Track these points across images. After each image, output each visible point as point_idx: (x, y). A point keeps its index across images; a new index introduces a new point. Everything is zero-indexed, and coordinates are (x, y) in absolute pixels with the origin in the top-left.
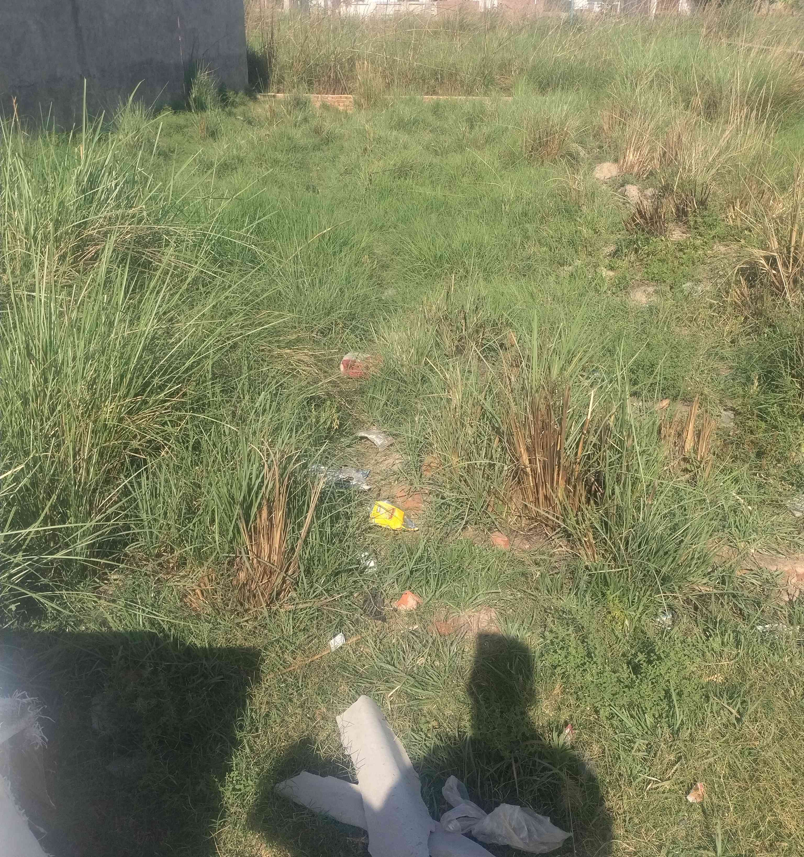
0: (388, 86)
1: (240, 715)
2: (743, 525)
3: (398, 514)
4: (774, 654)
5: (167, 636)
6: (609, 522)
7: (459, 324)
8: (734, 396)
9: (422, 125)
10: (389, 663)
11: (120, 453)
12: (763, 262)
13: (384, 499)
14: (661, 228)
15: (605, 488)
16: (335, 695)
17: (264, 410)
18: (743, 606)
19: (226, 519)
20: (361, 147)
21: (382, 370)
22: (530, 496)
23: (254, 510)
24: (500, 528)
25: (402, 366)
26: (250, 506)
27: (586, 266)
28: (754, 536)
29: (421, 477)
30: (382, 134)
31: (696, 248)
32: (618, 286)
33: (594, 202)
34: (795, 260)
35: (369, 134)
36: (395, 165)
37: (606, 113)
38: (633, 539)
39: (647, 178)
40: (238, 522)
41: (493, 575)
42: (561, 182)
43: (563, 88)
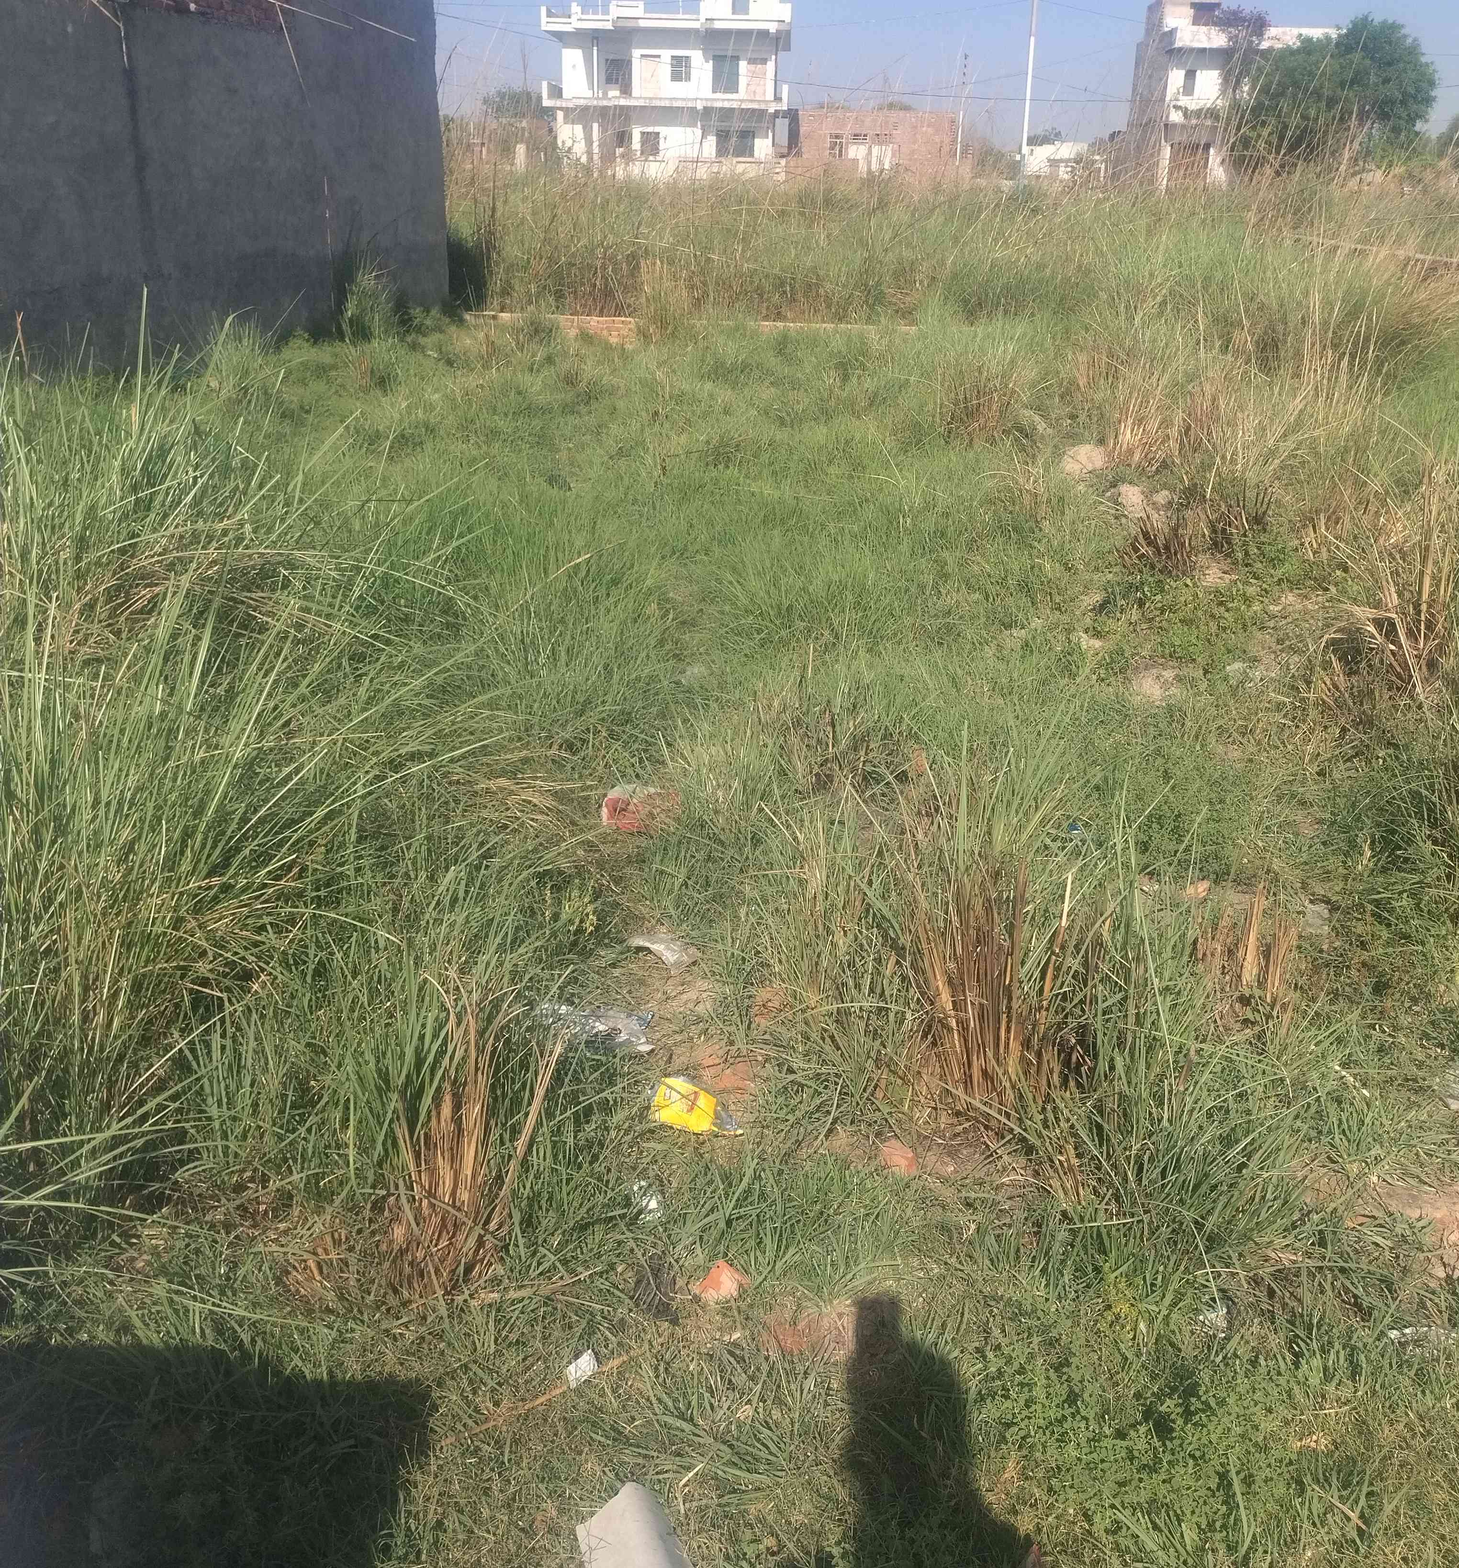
0: (698, 303)
1: (386, 1524)
2: (1355, 1129)
3: (705, 1102)
4: (1423, 1392)
5: (246, 1356)
6: (1106, 1126)
7: (821, 734)
8: (1327, 876)
9: (756, 373)
10: (682, 1416)
11: (174, 985)
12: (1371, 629)
13: (678, 1073)
14: (1185, 564)
15: (1096, 1056)
16: (575, 1481)
17: (454, 901)
18: (1360, 1292)
19: (372, 1121)
20: (647, 411)
21: (678, 820)
22: (956, 1069)
23: (427, 1101)
24: (898, 1131)
25: (716, 812)
26: (419, 1094)
27: (1050, 629)
28: (1376, 1151)
29: (749, 1028)
30: (686, 386)
31: (1247, 600)
32: (1109, 666)
33: (1063, 513)
34: (1430, 626)
35: (663, 388)
36: (708, 443)
37: (1083, 358)
38: (1151, 1159)
39: (1157, 471)
40: (395, 1126)
41: (885, 1229)
42: (1004, 478)
43: (1006, 312)
